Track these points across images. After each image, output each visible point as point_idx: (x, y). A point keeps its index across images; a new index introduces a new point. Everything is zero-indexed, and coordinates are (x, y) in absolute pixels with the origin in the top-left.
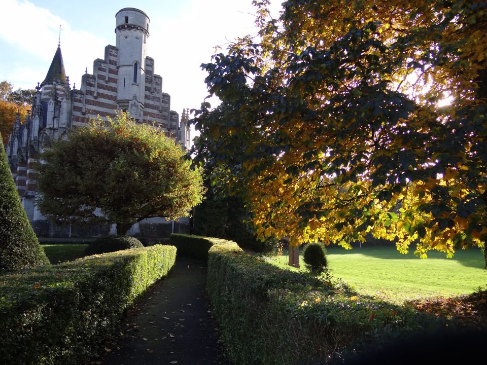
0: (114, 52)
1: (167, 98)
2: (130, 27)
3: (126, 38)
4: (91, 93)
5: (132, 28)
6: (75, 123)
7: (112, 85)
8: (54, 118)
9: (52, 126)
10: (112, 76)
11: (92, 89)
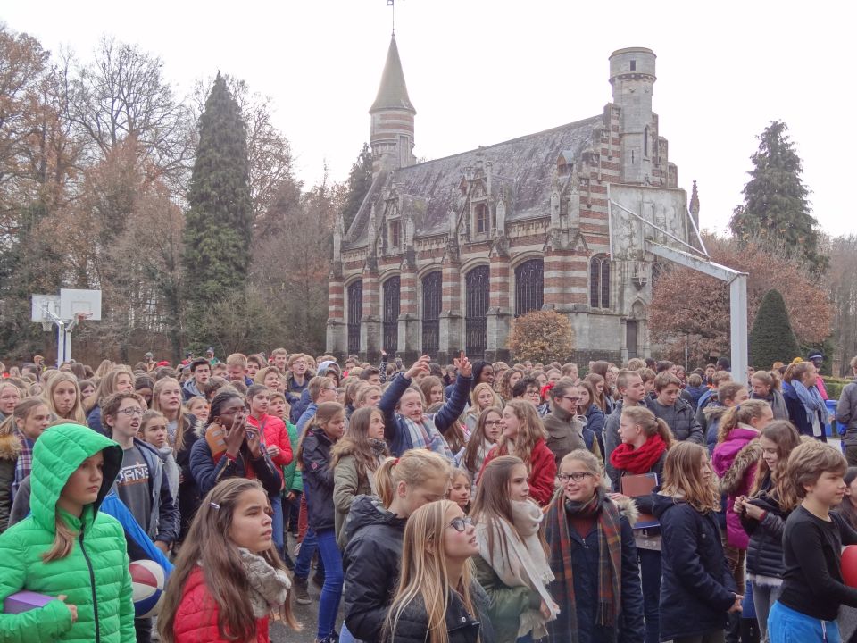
0: (615, 112)
1: (673, 169)
2: (638, 77)
3: (632, 92)
4: (595, 176)
5: (641, 78)
6: (584, 220)
7: (615, 160)
8: (560, 215)
9: (558, 226)
10: (615, 148)
11: (596, 170)
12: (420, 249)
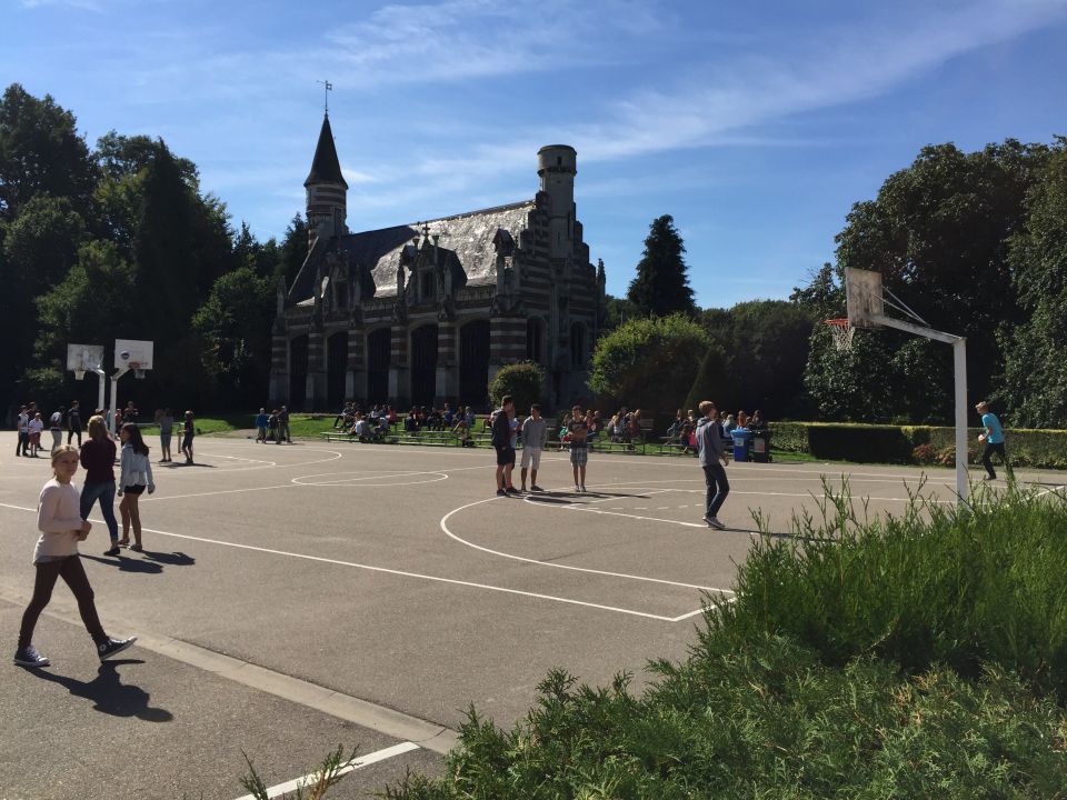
0: (545, 200)
1: (586, 248)
3: (559, 182)
4: (529, 251)
5: (565, 171)
7: (545, 240)
10: (545, 229)
11: (530, 247)
12: (367, 309)
